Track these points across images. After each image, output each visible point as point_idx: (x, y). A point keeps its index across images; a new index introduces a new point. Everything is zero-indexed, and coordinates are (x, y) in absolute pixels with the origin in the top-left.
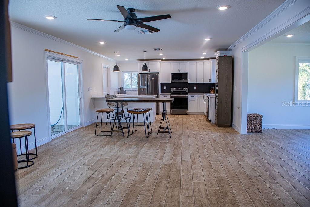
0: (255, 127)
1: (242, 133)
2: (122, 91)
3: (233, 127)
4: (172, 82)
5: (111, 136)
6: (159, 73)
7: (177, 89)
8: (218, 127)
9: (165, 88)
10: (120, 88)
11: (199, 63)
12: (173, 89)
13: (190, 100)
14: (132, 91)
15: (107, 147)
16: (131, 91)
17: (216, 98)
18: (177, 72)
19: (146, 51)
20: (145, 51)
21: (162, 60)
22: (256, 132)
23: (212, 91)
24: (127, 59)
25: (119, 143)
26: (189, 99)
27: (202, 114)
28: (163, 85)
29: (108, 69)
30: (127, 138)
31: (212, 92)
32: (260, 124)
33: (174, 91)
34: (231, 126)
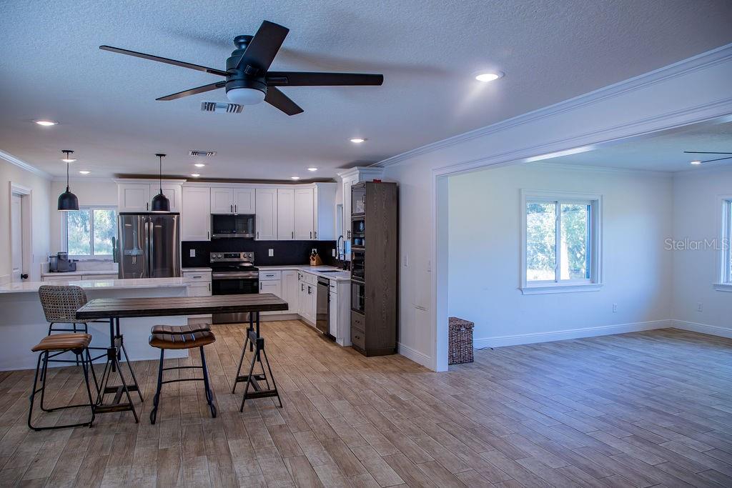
0: (459, 351)
1: (439, 369)
2: (61, 264)
3: (402, 353)
4: (212, 239)
5: (90, 425)
6: (178, 214)
7: (226, 256)
8: (367, 356)
9: (193, 253)
10: (56, 254)
11: (284, 190)
12: (216, 257)
13: (263, 282)
14: (94, 263)
15: (106, 477)
16: (91, 263)
17: (352, 282)
18: (226, 211)
19: (164, 155)
20: (161, 155)
21: (190, 179)
22: (461, 362)
23: (314, 260)
24: (84, 173)
25: (137, 451)
26: (260, 282)
27: (296, 317)
28: (187, 245)
29: (24, 198)
30: (152, 428)
31: (313, 262)
32: (470, 342)
33: (219, 260)
34: (395, 350)
